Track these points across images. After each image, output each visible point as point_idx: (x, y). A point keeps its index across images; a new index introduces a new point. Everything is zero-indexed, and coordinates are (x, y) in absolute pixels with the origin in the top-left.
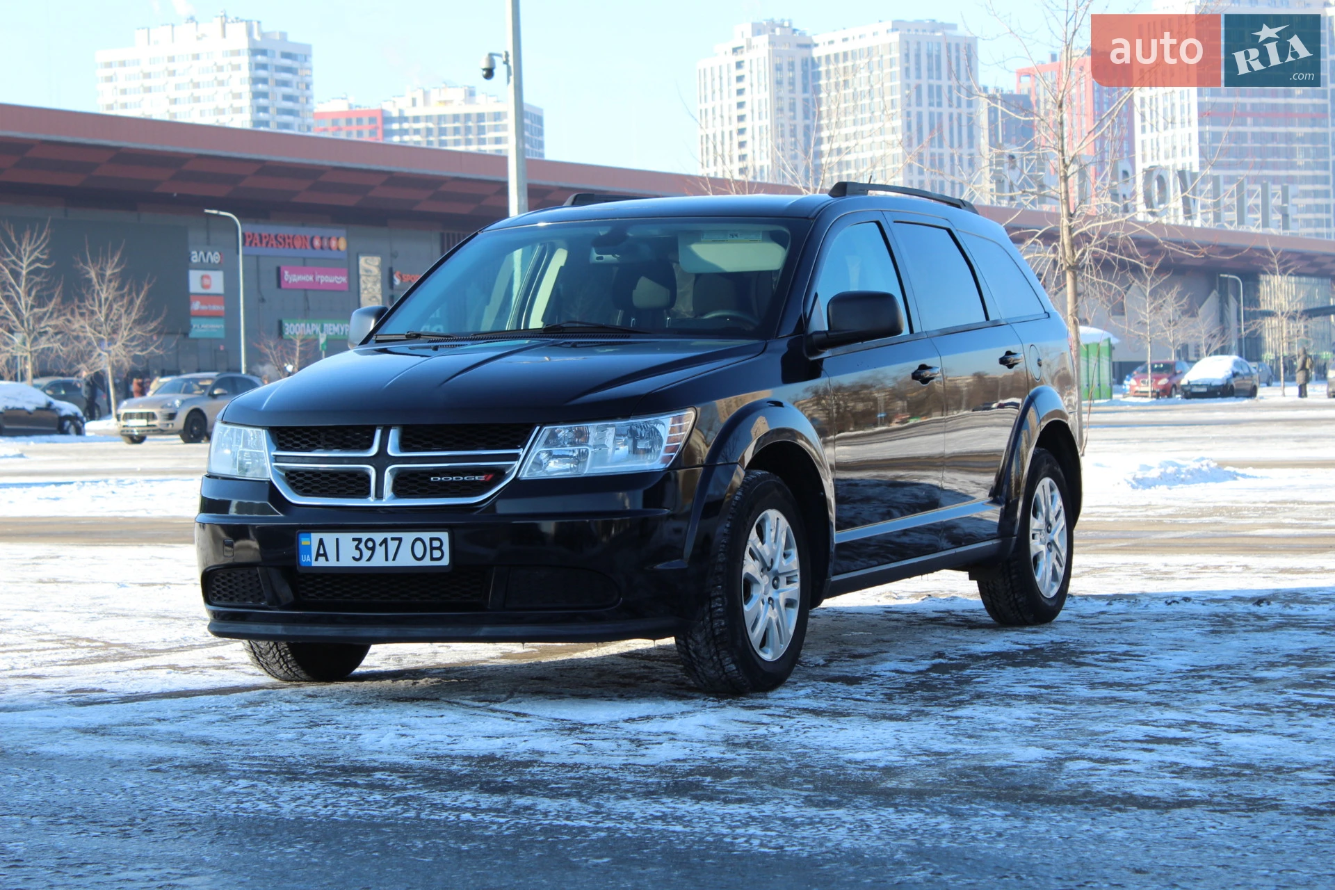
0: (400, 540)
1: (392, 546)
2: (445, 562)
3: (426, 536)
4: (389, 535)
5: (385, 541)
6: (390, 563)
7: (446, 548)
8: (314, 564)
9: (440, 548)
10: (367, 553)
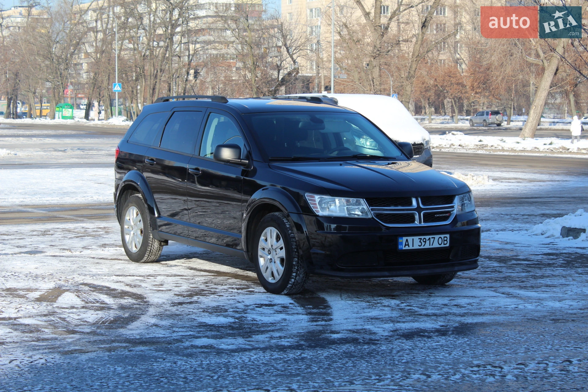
0: (434, 238)
1: (432, 240)
2: (448, 245)
3: (442, 236)
4: (431, 237)
5: (429, 239)
6: (431, 247)
7: (448, 240)
8: (404, 248)
9: (446, 240)
10: (423, 243)
